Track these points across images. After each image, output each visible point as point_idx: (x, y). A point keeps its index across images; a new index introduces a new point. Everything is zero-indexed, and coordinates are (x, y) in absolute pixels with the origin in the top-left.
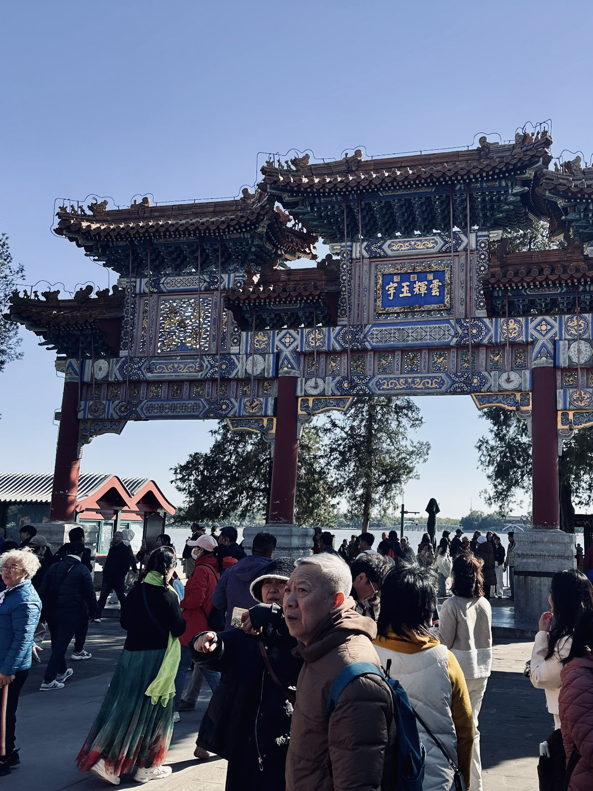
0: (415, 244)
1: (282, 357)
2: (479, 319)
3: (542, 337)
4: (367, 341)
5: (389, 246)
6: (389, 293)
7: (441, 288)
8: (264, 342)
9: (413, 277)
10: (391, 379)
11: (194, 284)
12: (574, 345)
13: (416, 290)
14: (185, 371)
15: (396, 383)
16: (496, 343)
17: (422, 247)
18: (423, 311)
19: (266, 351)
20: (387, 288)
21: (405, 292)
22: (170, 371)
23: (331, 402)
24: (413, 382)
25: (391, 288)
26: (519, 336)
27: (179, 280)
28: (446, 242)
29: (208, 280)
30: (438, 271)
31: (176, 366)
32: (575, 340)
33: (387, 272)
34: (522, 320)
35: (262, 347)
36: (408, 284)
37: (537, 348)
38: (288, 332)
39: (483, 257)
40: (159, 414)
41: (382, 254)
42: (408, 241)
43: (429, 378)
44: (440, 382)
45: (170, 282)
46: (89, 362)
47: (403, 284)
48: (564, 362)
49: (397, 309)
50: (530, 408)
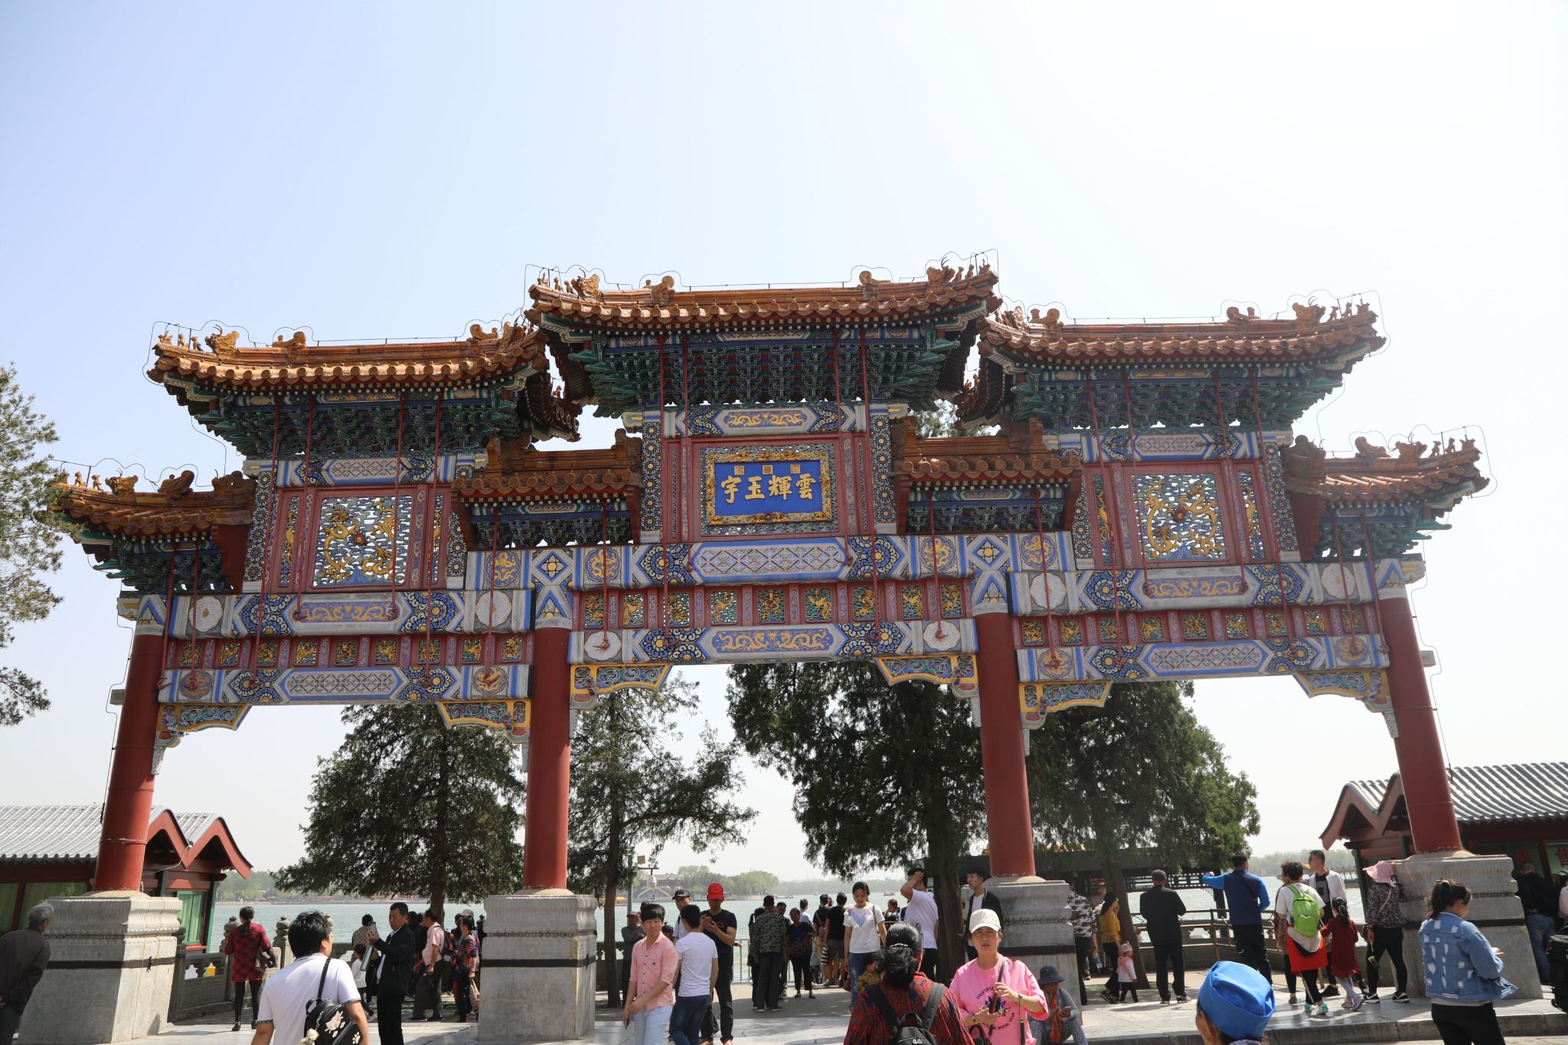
0: (769, 418)
1: (542, 595)
2: (885, 536)
3: (987, 567)
4: (695, 569)
5: (726, 419)
6: (727, 492)
7: (816, 487)
8: (510, 569)
9: (768, 469)
10: (739, 633)
11: (384, 471)
12: (1039, 580)
13: (773, 490)
14: (364, 617)
15: (748, 641)
16: (915, 575)
17: (781, 423)
18: (787, 523)
19: (512, 585)
20: (723, 485)
21: (755, 492)
22: (337, 617)
23: (631, 673)
24: (779, 639)
25: (731, 485)
26: (950, 564)
27: (357, 465)
28: (820, 418)
29: (410, 466)
30: (809, 461)
31: (348, 609)
32: (1038, 573)
33: (722, 458)
34: (954, 539)
35: (506, 577)
36: (759, 478)
37: (981, 584)
38: (553, 554)
39: (881, 441)
40: (314, 693)
41: (715, 430)
42: (757, 413)
43: (806, 631)
44: (824, 639)
45: (340, 469)
46: (183, 602)
47: (750, 480)
48: (1026, 606)
49: (743, 519)
50: (974, 680)
